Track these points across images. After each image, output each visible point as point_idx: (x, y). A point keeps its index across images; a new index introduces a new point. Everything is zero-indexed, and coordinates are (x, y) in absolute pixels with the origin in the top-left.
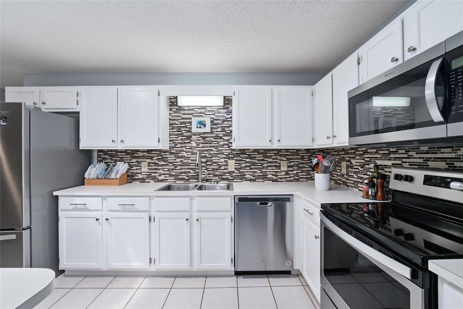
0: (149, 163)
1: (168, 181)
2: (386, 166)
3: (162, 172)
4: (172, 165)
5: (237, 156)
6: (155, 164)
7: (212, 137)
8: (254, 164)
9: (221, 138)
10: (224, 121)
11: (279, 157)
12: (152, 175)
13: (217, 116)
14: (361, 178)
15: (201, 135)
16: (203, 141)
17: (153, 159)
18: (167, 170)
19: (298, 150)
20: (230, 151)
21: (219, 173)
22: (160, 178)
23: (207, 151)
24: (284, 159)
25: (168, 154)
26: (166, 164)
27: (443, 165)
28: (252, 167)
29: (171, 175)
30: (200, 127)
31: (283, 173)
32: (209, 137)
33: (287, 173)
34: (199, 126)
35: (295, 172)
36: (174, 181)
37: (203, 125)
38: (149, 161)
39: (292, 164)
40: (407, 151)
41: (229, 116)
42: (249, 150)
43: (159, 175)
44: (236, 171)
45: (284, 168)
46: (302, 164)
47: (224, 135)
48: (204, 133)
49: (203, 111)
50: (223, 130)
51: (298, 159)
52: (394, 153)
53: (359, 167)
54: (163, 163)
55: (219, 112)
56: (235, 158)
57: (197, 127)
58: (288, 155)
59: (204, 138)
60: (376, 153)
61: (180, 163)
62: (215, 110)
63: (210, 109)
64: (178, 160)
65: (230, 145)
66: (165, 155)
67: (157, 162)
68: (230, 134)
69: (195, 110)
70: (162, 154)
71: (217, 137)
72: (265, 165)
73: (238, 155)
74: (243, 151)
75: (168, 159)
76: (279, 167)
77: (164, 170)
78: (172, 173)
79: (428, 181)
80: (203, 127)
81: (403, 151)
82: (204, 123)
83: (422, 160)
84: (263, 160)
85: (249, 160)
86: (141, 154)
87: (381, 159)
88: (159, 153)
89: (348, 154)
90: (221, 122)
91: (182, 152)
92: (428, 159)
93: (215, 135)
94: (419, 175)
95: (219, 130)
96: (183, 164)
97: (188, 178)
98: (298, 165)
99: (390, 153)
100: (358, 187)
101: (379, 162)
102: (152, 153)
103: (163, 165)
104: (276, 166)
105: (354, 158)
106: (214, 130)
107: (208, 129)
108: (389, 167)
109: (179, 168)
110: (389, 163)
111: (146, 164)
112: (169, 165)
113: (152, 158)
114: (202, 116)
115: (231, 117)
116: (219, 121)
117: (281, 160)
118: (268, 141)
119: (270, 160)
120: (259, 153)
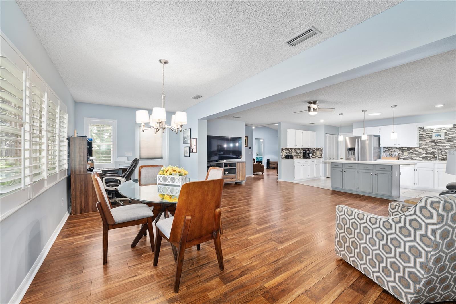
0: (408, 152)
1: (419, 159)
3: (415, 156)
4: (421, 153)
6: (411, 153)
7: (445, 141)
10: (454, 133)
12: (410, 157)
13: (448, 132)
15: (438, 140)
18: (418, 155)
22: (414, 158)
23: (442, 147)
25: (419, 148)
29: (420, 157)
30: (438, 137)
32: (443, 141)
34: (437, 136)
36: (422, 159)
37: (439, 136)
38: (408, 151)
47: (454, 140)
48: (440, 140)
49: (440, 130)
54: (416, 152)
55: (450, 130)
57: (436, 137)
59: (440, 142)
62: (448, 129)
63: (444, 129)
64: (424, 151)
66: (417, 149)
67: (412, 152)
69: (434, 130)
70: (415, 148)
71: (449, 141)
75: (419, 150)
80: (440, 137)
82: (440, 135)
86: (404, 149)
88: (413, 148)
91: (427, 148)
93: (447, 140)
95: (450, 137)
96: (427, 153)
97: (430, 159)
102: (410, 148)
103: (415, 153)
106: (446, 138)
107: (442, 138)
109: (424, 154)
111: (407, 152)
112: (419, 153)
113: (410, 150)
114: (439, 132)
116: (450, 134)
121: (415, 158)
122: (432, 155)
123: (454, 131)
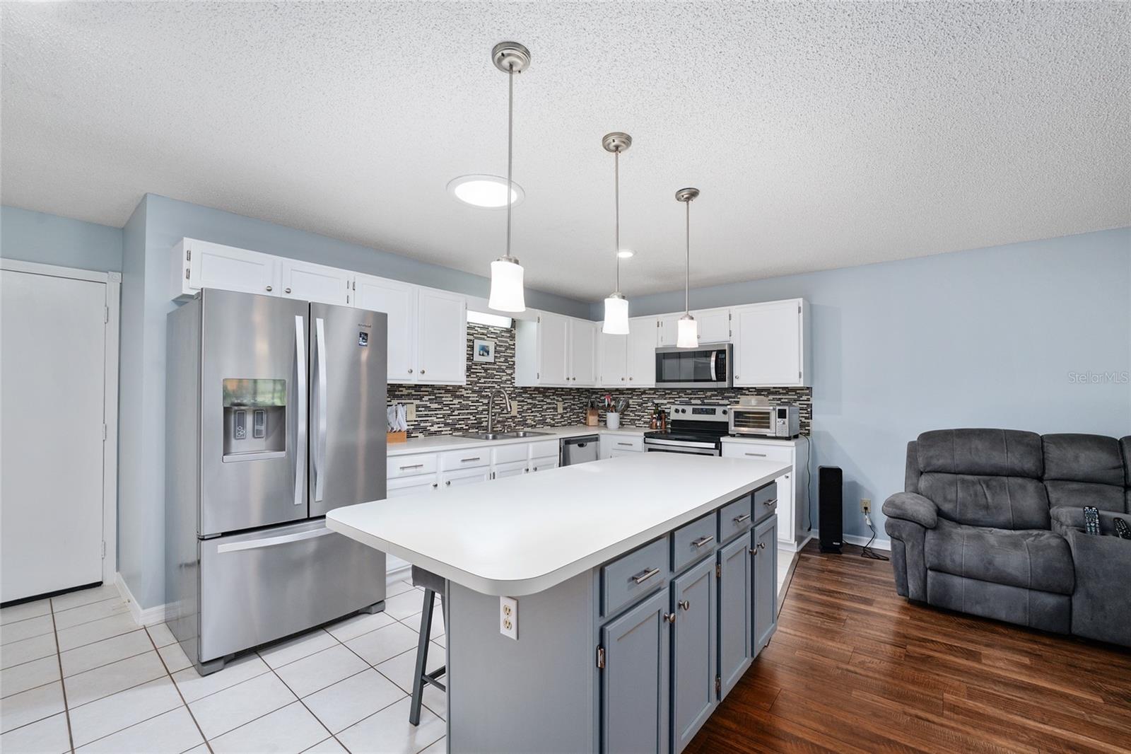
0: (418, 406)
1: (443, 433)
2: (663, 404)
3: (434, 419)
4: (448, 408)
5: (521, 396)
6: (426, 407)
7: (494, 369)
8: (535, 406)
9: (504, 372)
10: (507, 349)
11: (555, 397)
12: (422, 425)
13: (500, 341)
14: (639, 416)
15: (483, 366)
16: (485, 375)
17: (423, 399)
18: (441, 416)
19: (571, 389)
20: (512, 389)
21: (501, 419)
22: (432, 429)
23: (489, 388)
24: (560, 399)
25: (443, 391)
26: (440, 407)
27: (699, 402)
28: (533, 410)
29: (446, 424)
30: (483, 355)
31: (559, 416)
32: (492, 369)
33: (562, 417)
34: (482, 353)
35: (568, 415)
36: (451, 432)
37: (486, 351)
38: (418, 402)
39: (566, 405)
40: (678, 393)
41: (511, 343)
42: (531, 388)
43: (430, 424)
44: (518, 416)
45: (560, 410)
46: (574, 405)
47: (507, 368)
48: (486, 363)
49: (486, 332)
50: (506, 361)
51: (571, 399)
52: (669, 394)
53: (637, 406)
54: (436, 406)
55: (502, 336)
56: (517, 399)
57: (480, 355)
58: (562, 394)
59: (486, 370)
60: (654, 394)
61: (459, 406)
62: (498, 332)
63: (492, 330)
64: (456, 401)
65: (513, 381)
66: (439, 393)
67: (428, 404)
68: (512, 367)
69: (476, 328)
70: (435, 391)
71: (499, 369)
72: (545, 407)
73: (520, 395)
74: (525, 389)
75: (443, 399)
76: (555, 409)
77: (438, 416)
78: (448, 421)
79: (695, 411)
80: (486, 354)
81: (676, 393)
82: (487, 349)
83: (687, 399)
84: (542, 401)
85: (530, 401)
86: (405, 392)
87: (658, 399)
88: (430, 389)
89: (623, 394)
90: (504, 349)
91: (461, 390)
92: (691, 399)
93: (497, 367)
94: (689, 409)
95: (502, 360)
96: (463, 407)
97: (467, 427)
98: (571, 406)
99: (666, 394)
100: (635, 424)
101: (656, 401)
102: (422, 389)
103: (436, 409)
104: (553, 408)
105: (631, 398)
106: (496, 360)
107: (490, 358)
108: (666, 405)
109: (456, 413)
110: (665, 401)
111: (414, 406)
112: (445, 408)
113: (421, 399)
114: (484, 339)
115: (514, 345)
116: (502, 348)
117: (558, 401)
118: (565, 379)
119: (549, 401)
120: (540, 393)
121: (435, 428)
122: (471, 414)
123: (506, 342)
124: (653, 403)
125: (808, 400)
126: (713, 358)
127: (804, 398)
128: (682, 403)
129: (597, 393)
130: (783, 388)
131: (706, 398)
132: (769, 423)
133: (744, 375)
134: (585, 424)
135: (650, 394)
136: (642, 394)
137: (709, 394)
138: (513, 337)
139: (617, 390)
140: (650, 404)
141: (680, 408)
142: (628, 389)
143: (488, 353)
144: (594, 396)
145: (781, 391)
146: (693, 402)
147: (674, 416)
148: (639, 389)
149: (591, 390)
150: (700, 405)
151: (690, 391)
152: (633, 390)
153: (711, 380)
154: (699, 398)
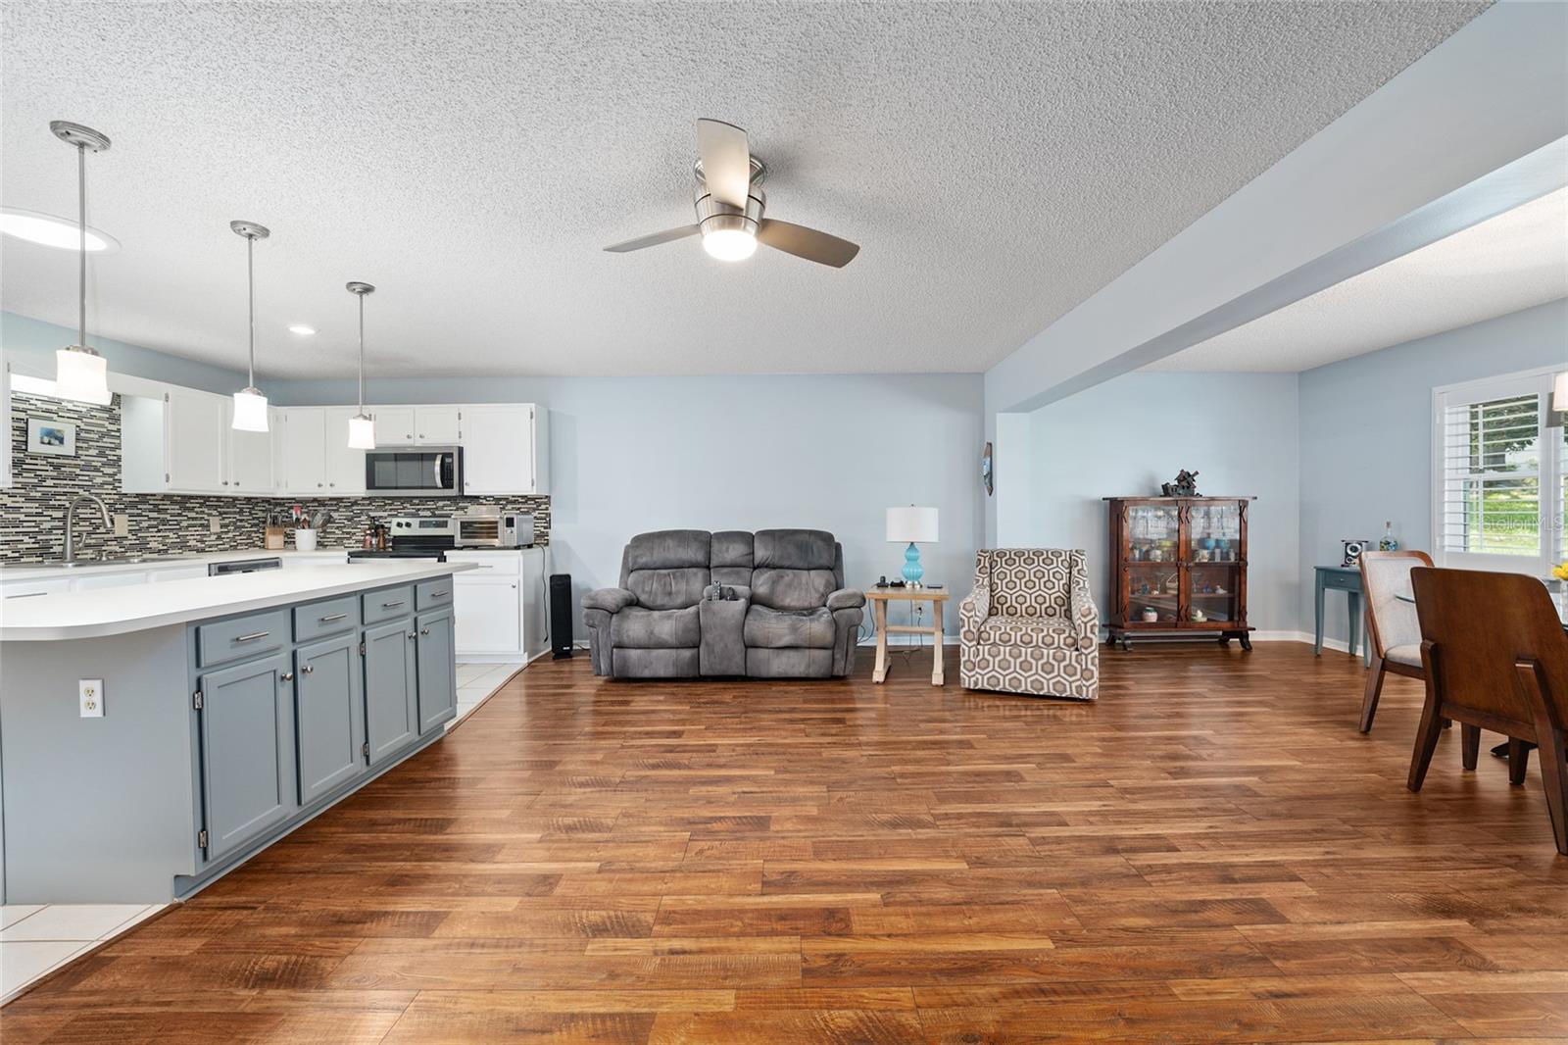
2: (381, 517)
5: (132, 507)
7: (76, 466)
8: (164, 522)
9: (97, 470)
10: (103, 436)
11: (206, 511)
13: (86, 424)
14: (348, 533)
15: (49, 460)
16: (55, 474)
19: (235, 499)
20: (117, 497)
21: (94, 541)
23: (65, 494)
24: (215, 513)
27: (429, 513)
28: (160, 527)
30: (49, 443)
31: (214, 537)
32: (70, 466)
33: (219, 538)
34: (46, 440)
35: (230, 535)
37: (56, 438)
39: (227, 521)
40: (402, 503)
41: (114, 428)
42: (155, 495)
44: (130, 536)
45: (215, 528)
46: (241, 521)
47: (105, 464)
48: (58, 457)
49: (54, 408)
50: (101, 454)
51: (235, 513)
52: (390, 505)
53: (346, 522)
55: (92, 417)
56: (127, 511)
57: (43, 443)
58: (220, 507)
59: (57, 467)
60: (369, 505)
62: (84, 410)
63: (70, 406)
65: (117, 485)
68: (116, 463)
69: (32, 402)
71: (87, 467)
72: (184, 524)
73: (133, 505)
74: (143, 498)
76: (207, 527)
79: (422, 525)
80: (57, 442)
81: (399, 503)
82: (59, 435)
83: (414, 510)
84: (180, 515)
85: (155, 515)
87: (375, 511)
89: (324, 505)
90: (96, 436)
92: (419, 510)
93: (83, 463)
94: (415, 522)
95: (93, 452)
96: (4, 524)
98: (235, 523)
99: (386, 505)
100: (343, 545)
101: (372, 514)
104: (201, 525)
105: (337, 510)
106: (80, 452)
107: (68, 448)
108: (386, 518)
110: (385, 514)
114: (51, 419)
115: (119, 430)
116: (92, 436)
117: (210, 515)
118: (220, 483)
119: (193, 515)
120: (173, 503)
122: (25, 534)
123: (103, 426)
124: (369, 516)
125: (547, 509)
126: (438, 462)
127: (543, 507)
128: (406, 515)
129: (283, 505)
130: (522, 497)
131: (437, 509)
132: (497, 533)
133: (475, 482)
134: (264, 547)
135: (363, 505)
136: (352, 505)
137: (441, 504)
138: (116, 420)
139: (315, 500)
140: (364, 518)
141: (403, 521)
142: (331, 499)
143: (61, 441)
144: (278, 509)
145: (520, 499)
146: (421, 513)
147: (396, 531)
148: (349, 498)
149: (272, 501)
150: (430, 517)
151: (417, 501)
152: (340, 500)
153: (436, 488)
154: (429, 509)
